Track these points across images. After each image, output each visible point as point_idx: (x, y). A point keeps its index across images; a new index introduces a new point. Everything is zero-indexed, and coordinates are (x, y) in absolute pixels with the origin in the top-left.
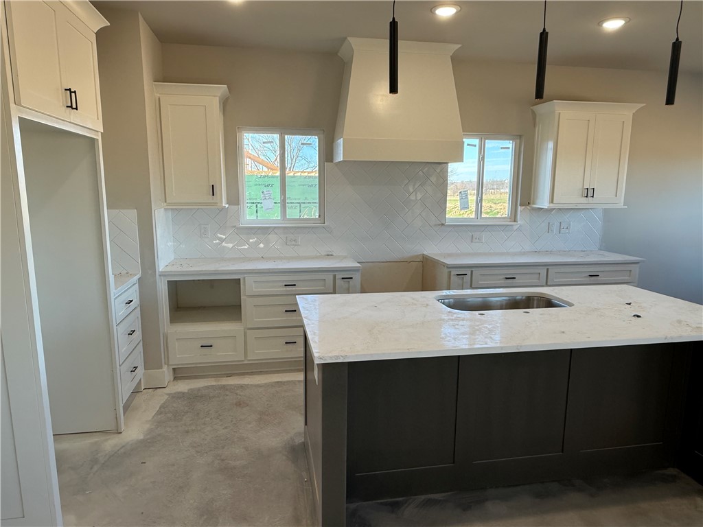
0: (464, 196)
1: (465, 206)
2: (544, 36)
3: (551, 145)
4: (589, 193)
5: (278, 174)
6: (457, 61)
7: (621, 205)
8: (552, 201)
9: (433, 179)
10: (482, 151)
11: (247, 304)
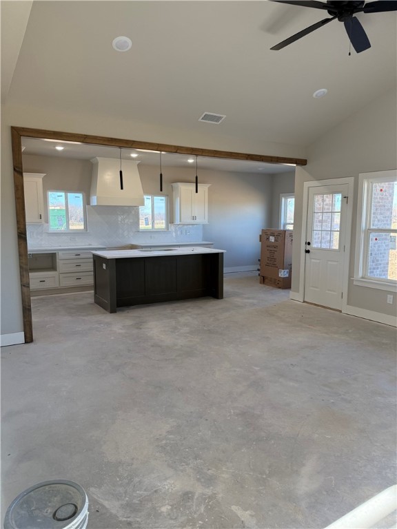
0: (146, 219)
1: (147, 224)
2: (161, 175)
3: (179, 198)
4: (194, 218)
5: (64, 208)
6: (139, 165)
7: (207, 223)
8: (180, 221)
9: (133, 212)
10: (153, 201)
11: (59, 263)
